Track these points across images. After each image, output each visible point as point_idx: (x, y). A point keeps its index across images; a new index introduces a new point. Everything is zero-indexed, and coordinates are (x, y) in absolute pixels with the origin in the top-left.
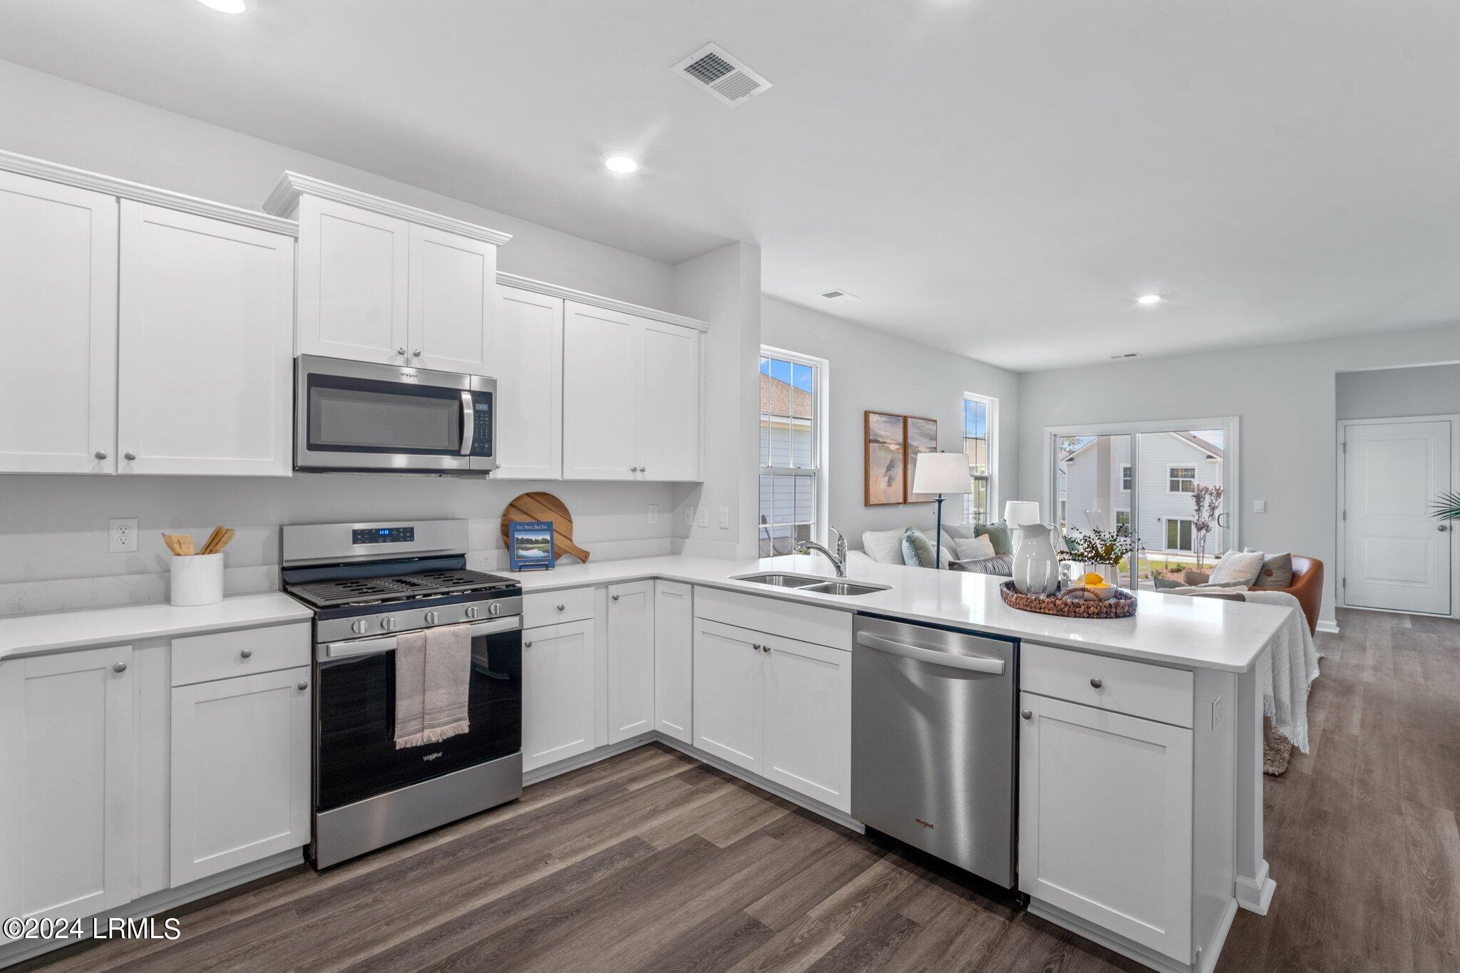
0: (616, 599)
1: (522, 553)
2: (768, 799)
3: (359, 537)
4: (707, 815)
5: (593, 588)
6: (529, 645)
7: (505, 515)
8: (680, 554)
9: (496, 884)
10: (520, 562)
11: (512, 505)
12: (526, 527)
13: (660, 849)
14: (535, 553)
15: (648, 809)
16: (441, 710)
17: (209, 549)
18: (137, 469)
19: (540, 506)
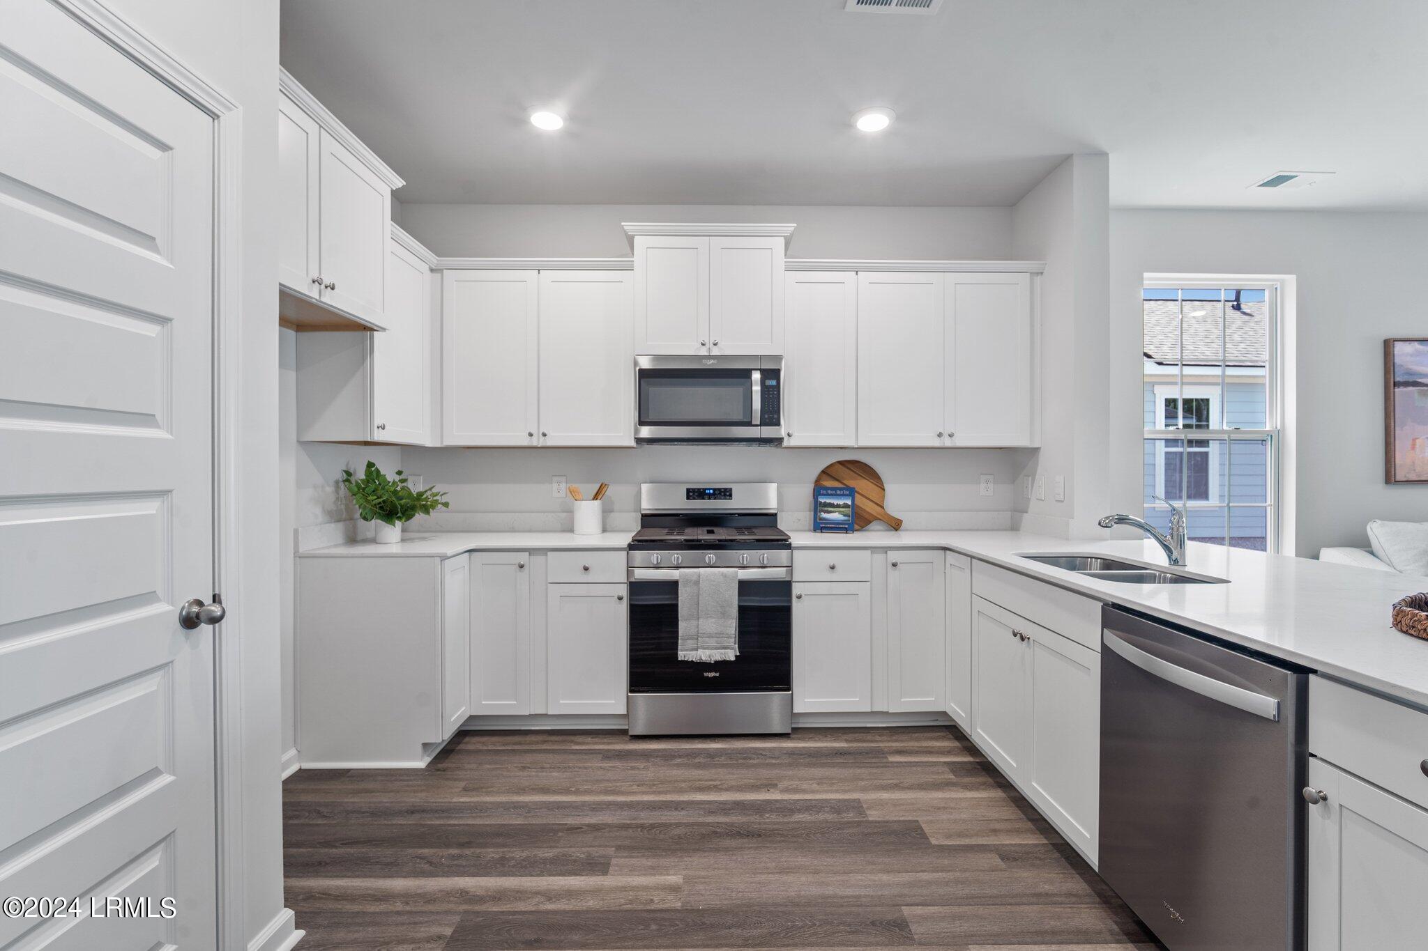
0: (894, 565)
1: (824, 515)
2: (1031, 820)
3: (691, 494)
4: (944, 808)
5: (869, 551)
6: (799, 597)
7: (818, 481)
8: (1019, 530)
9: (722, 789)
10: (822, 523)
11: (823, 472)
12: (829, 492)
13: (871, 819)
14: (836, 516)
15: (891, 781)
16: (710, 636)
17: (595, 498)
18: (550, 442)
19: (852, 473)
